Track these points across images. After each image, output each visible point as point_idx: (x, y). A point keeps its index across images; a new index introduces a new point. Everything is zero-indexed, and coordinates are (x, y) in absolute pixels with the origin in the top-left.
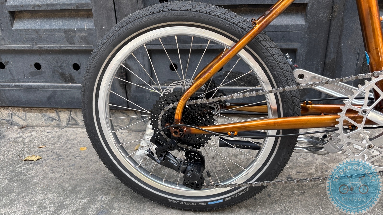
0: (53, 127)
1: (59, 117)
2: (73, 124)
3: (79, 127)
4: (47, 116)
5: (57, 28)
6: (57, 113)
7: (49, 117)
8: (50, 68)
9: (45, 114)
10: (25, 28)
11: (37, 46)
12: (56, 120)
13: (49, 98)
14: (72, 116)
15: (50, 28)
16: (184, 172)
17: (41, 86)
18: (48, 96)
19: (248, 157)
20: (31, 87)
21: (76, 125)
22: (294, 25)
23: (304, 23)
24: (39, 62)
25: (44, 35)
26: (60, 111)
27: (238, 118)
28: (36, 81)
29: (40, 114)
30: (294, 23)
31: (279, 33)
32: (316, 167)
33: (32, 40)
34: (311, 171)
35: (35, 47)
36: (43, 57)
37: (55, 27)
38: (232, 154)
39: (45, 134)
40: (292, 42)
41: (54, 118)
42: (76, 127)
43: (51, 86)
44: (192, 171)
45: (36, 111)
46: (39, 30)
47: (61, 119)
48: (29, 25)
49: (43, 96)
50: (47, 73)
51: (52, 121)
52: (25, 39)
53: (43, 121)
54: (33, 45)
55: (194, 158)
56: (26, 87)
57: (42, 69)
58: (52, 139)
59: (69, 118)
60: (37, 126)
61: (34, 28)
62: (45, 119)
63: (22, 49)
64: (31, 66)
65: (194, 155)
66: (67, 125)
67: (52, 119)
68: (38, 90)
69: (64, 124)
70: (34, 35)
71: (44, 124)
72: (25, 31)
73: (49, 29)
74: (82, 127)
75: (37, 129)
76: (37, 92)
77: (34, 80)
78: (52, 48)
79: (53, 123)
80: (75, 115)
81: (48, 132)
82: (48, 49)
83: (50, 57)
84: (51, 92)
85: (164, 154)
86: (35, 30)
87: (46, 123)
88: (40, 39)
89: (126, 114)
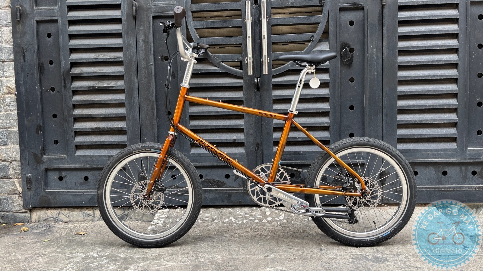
0: (88, 221)
1: (94, 214)
4: (85, 213)
5: (104, 155)
6: (93, 211)
7: (87, 214)
8: (94, 179)
9: (84, 212)
10: (84, 155)
11: (89, 165)
12: (91, 216)
13: (90, 200)
15: (100, 155)
17: (86, 191)
18: (90, 198)
19: (215, 226)
20: (79, 192)
22: (239, 153)
23: (244, 152)
24: (88, 176)
25: (95, 159)
26: (96, 209)
27: (213, 208)
28: (83, 188)
29: (80, 212)
30: (239, 152)
32: (251, 228)
33: (87, 162)
34: (248, 230)
35: (88, 166)
36: (91, 172)
37: (103, 154)
38: (206, 225)
39: (84, 225)
41: (90, 214)
43: (93, 191)
45: (78, 210)
46: (93, 156)
47: (95, 215)
48: (86, 153)
49: (86, 198)
50: (91, 183)
51: (88, 217)
52: (82, 161)
53: (81, 217)
54: (86, 165)
56: (76, 192)
57: (89, 181)
58: (90, 226)
60: (76, 221)
61: (89, 155)
62: (84, 216)
63: (79, 167)
64: (82, 178)
66: (99, 219)
67: (89, 215)
68: (84, 194)
69: (97, 219)
70: (88, 159)
71: (82, 219)
72: (83, 157)
73: (98, 156)
75: (77, 223)
76: (83, 195)
77: (81, 188)
78: (99, 167)
79: (88, 218)
82: (96, 167)
83: (95, 173)
84: (92, 195)
86: (90, 156)
87: (84, 219)
88: (92, 162)
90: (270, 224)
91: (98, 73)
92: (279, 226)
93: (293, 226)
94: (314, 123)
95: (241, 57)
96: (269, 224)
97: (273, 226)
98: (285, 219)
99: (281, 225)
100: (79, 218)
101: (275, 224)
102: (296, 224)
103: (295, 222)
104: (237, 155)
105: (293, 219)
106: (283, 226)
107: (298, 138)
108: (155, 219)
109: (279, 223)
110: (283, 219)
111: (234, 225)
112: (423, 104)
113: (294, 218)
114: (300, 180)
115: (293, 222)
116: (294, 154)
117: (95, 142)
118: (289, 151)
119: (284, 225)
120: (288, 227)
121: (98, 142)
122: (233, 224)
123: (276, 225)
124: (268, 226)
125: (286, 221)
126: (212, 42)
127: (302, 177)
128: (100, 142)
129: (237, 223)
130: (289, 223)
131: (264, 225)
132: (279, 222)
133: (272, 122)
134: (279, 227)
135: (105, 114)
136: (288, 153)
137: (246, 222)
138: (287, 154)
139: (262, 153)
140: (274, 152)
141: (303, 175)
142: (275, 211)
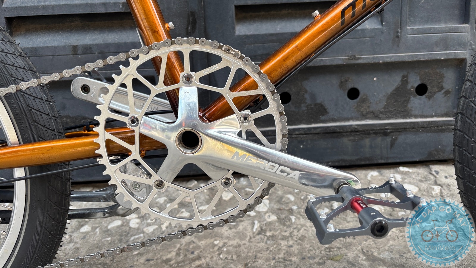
90: (234, 230)
92: (259, 234)
93: (295, 233)
96: (230, 229)
97: (241, 236)
98: (272, 211)
99: (261, 231)
101: (245, 229)
102: (303, 226)
103: (299, 219)
105: (292, 210)
106: (268, 234)
109: (257, 225)
110: (267, 212)
111: (132, 238)
113: (295, 208)
114: (304, 108)
115: (293, 220)
118: (277, 32)
119: (270, 230)
120: (284, 238)
122: (132, 236)
123: (249, 234)
124: (228, 238)
125: (274, 218)
127: (308, 101)
129: (143, 232)
130: (284, 225)
131: (216, 236)
132: (256, 222)
134: (258, 237)
136: (274, 38)
137: (167, 228)
138: (272, 41)
140: (239, 36)
141: (313, 96)
142: (244, 188)
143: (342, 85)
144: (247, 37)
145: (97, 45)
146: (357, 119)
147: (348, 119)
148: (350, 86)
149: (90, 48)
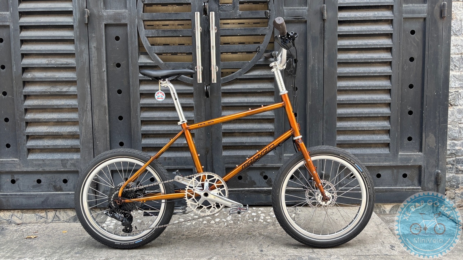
0: (41, 223)
1: (47, 216)
2: (56, 220)
3: (61, 222)
4: (38, 215)
5: (57, 158)
6: (46, 213)
7: (40, 216)
8: (47, 182)
9: (37, 214)
10: (36, 158)
11: (41, 169)
12: (44, 218)
13: (43, 202)
14: (57, 214)
15: (52, 158)
16: (122, 221)
17: (39, 194)
18: (42, 200)
20: (31, 195)
21: (59, 221)
24: (40, 179)
25: (47, 162)
26: (49, 211)
28: (36, 191)
29: (33, 214)
31: (182, 161)
32: (199, 230)
33: (39, 165)
34: (196, 232)
35: (41, 170)
36: (44, 175)
37: (55, 158)
39: (37, 227)
40: (190, 165)
41: (43, 216)
42: (58, 223)
43: (46, 194)
44: (125, 220)
45: (31, 212)
46: (45, 159)
47: (48, 217)
48: (39, 157)
49: (38, 201)
50: (44, 186)
51: (41, 219)
52: (34, 165)
53: (34, 219)
54: (39, 168)
55: (127, 217)
56: (28, 195)
57: (42, 183)
58: (42, 229)
59: (55, 216)
60: (29, 223)
61: (42, 158)
62: (37, 218)
63: (32, 170)
64: (34, 181)
65: (128, 215)
66: (52, 221)
67: (42, 217)
68: (36, 196)
69: (50, 221)
70: (41, 162)
71: (35, 221)
72: (36, 160)
73: (51, 159)
74: (62, 222)
75: (30, 225)
76: (35, 198)
77: (34, 191)
78: (51, 170)
79: (42, 220)
80: (59, 213)
81: (38, 226)
82: (49, 170)
83: (48, 176)
84: (45, 198)
85: (113, 213)
86: (42, 159)
87: (37, 221)
88: (45, 165)
89: (94, 211)
90: (218, 225)
91: (50, 78)
92: (226, 227)
93: (238, 227)
94: (260, 129)
95: (191, 66)
96: (216, 225)
97: (220, 227)
98: (232, 220)
99: (227, 226)
100: (32, 220)
101: (222, 225)
102: (241, 225)
103: (241, 222)
104: (187, 159)
105: (239, 220)
107: (246, 142)
108: (107, 220)
109: (226, 224)
110: (230, 220)
111: (183, 226)
112: (360, 112)
113: (240, 219)
114: (247, 182)
115: (239, 223)
116: (242, 158)
117: (48, 146)
118: (237, 155)
119: (230, 226)
120: (234, 228)
121: (51, 146)
122: (182, 226)
123: (223, 226)
124: (215, 227)
125: (232, 222)
126: (163, 51)
127: (249, 180)
128: (53, 146)
129: (186, 225)
130: (235, 224)
131: (211, 227)
132: (226, 223)
133: (221, 128)
134: (226, 228)
135: (58, 119)
136: (236, 157)
137: (194, 224)
139: (212, 157)
140: (224, 156)
141: (250, 178)
142: (223, 212)
143: (261, 174)
144: (226, 156)
145: (173, 157)
146: (267, 187)
147: (264, 187)
148: (264, 174)
149: (171, 158)
